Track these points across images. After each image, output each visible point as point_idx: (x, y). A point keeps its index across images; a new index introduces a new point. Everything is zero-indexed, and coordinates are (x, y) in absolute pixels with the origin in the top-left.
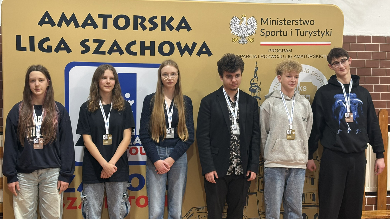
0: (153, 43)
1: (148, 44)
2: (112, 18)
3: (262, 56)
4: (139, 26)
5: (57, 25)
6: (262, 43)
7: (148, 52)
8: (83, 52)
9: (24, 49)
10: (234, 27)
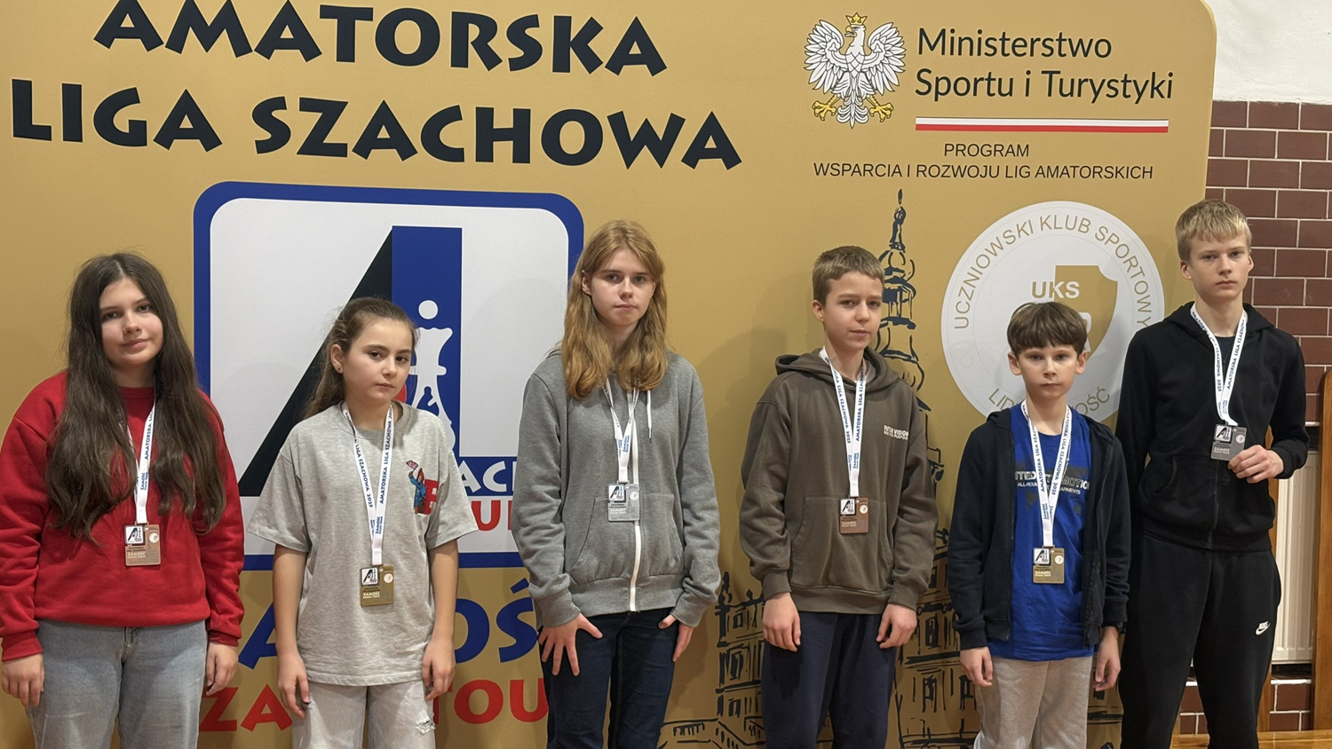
0: (522, 117)
1: (503, 120)
2: (372, 20)
3: (922, 170)
4: (472, 51)
5: (165, 45)
6: (920, 121)
7: (503, 149)
8: (263, 147)
9: (44, 133)
10: (821, 62)
